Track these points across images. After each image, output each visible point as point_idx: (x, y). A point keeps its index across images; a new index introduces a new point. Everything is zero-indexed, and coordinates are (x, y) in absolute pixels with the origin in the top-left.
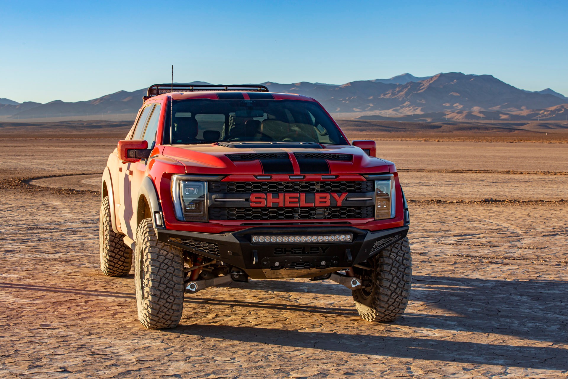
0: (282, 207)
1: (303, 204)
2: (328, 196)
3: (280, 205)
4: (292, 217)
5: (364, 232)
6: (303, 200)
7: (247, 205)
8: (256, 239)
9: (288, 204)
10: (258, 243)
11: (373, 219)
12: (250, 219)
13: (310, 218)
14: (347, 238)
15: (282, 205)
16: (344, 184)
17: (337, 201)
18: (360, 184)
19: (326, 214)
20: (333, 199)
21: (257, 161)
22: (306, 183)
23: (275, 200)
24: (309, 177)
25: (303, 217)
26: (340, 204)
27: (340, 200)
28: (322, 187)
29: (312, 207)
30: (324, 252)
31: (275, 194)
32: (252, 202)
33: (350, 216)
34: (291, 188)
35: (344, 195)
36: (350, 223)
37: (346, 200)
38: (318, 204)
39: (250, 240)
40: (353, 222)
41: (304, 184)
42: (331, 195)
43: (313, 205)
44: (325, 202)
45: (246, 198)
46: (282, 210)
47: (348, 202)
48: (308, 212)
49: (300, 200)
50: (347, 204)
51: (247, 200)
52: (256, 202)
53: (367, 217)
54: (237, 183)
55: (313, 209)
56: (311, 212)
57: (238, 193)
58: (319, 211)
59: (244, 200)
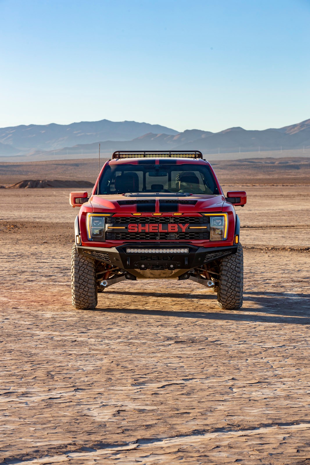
0: (147, 232)
1: (161, 230)
2: (176, 226)
3: (146, 231)
4: (155, 239)
5: (197, 248)
6: (161, 228)
7: (126, 231)
8: (129, 251)
9: (151, 231)
10: (130, 253)
11: (209, 241)
12: (129, 239)
13: (167, 239)
14: (186, 251)
15: (147, 231)
16: (188, 219)
17: (182, 229)
18: (198, 219)
19: (177, 237)
20: (179, 227)
21: (135, 205)
22: (164, 218)
23: (143, 228)
24: (165, 214)
25: (161, 239)
26: (184, 230)
27: (184, 228)
28: (174, 220)
29: (166, 232)
30: (171, 259)
31: (143, 225)
32: (129, 229)
33: (192, 238)
34: (154, 221)
35: (187, 225)
36: (192, 243)
37: (189, 228)
38: (170, 230)
39: (125, 251)
40: (193, 242)
41: (163, 218)
42: (178, 225)
43: (167, 231)
44: (174, 229)
45: (127, 226)
46: (148, 234)
47: (189, 229)
48: (164, 236)
49: (158, 228)
50: (189, 231)
51: (126, 228)
52: (132, 229)
53: (204, 239)
54: (122, 218)
55: (167, 233)
56: (166, 235)
57: (122, 224)
58: (172, 235)
59: (124, 228)
